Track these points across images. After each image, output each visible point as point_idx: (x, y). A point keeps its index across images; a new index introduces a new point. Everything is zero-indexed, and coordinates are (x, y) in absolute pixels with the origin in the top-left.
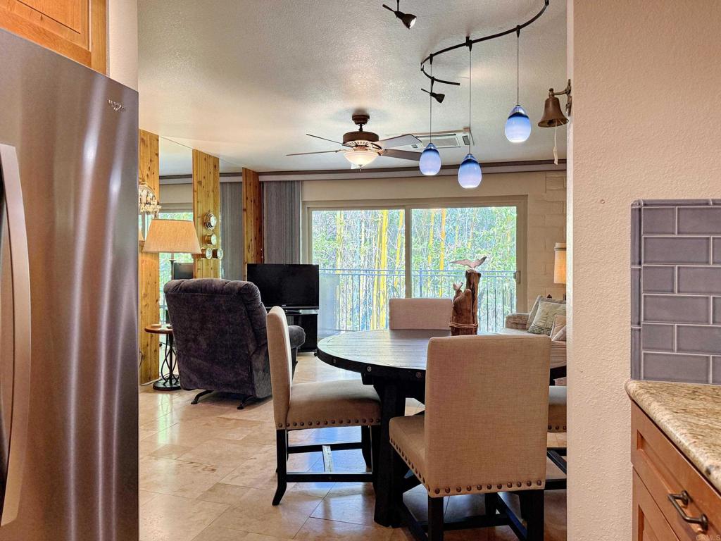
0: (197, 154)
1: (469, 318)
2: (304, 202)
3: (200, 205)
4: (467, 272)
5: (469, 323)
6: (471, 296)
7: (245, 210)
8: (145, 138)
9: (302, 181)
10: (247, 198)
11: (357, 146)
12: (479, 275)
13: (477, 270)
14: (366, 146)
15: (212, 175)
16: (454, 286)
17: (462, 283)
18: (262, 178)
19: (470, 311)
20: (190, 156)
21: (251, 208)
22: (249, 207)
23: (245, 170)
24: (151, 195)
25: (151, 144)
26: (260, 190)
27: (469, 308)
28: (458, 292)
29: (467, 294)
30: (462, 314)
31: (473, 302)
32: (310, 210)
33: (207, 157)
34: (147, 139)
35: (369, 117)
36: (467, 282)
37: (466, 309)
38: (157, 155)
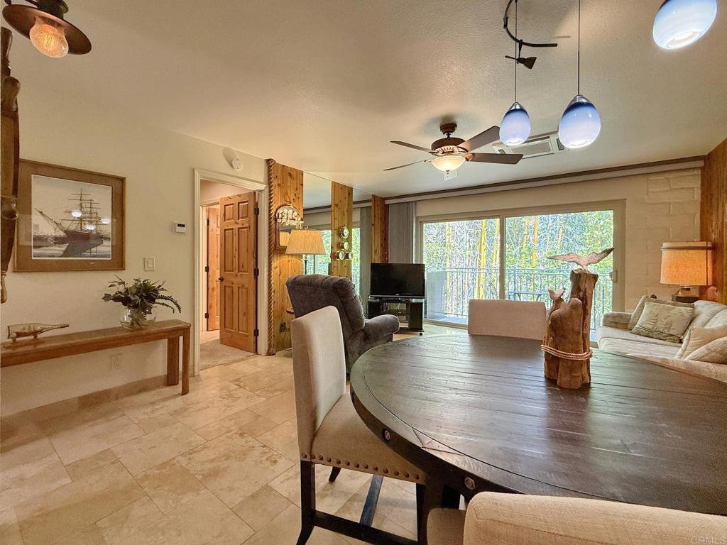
0: (335, 185)
1: (578, 343)
2: (417, 218)
3: (336, 221)
4: (573, 272)
5: (577, 352)
6: (581, 311)
7: (373, 225)
8: (292, 173)
9: (416, 201)
10: (375, 216)
11: (443, 153)
12: (595, 277)
13: (591, 269)
14: (453, 152)
15: (347, 199)
16: (551, 292)
17: (565, 288)
18: (387, 202)
19: (578, 333)
20: (329, 187)
21: (378, 223)
22: (376, 223)
23: (374, 196)
24: (296, 213)
25: (297, 177)
26: (385, 211)
27: (577, 328)
28: (558, 301)
29: (574, 307)
30: (564, 337)
31: (584, 318)
32: (422, 223)
33: (343, 187)
34: (294, 174)
35: (456, 126)
36: (573, 287)
37: (573, 330)
38: (302, 185)
